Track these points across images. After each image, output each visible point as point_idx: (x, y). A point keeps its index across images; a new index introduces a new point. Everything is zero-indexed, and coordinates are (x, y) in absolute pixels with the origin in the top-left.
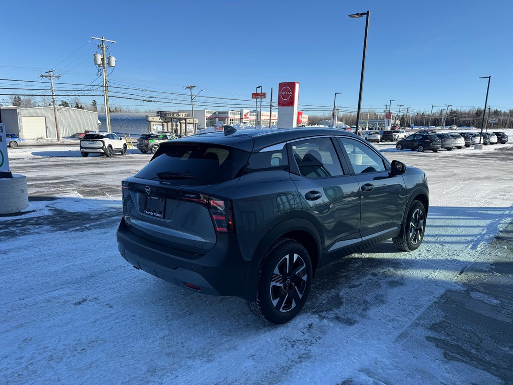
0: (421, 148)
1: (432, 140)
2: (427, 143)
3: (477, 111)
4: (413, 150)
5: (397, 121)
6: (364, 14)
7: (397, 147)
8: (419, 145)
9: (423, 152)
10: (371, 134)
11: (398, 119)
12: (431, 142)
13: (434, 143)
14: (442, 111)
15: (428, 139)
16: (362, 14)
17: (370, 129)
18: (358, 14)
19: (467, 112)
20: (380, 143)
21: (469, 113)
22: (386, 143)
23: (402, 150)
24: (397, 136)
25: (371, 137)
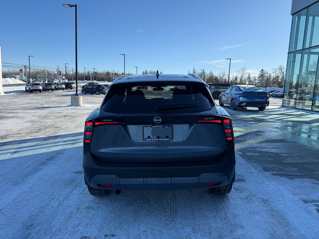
0: (97, 92)
1: (103, 88)
2: (100, 90)
3: (107, 73)
4: (92, 93)
5: (63, 77)
6: (73, 6)
7: (82, 92)
8: (96, 91)
9: (99, 95)
10: (59, 85)
11: (64, 76)
12: (103, 89)
13: (104, 90)
14: (88, 72)
15: (100, 87)
16: (72, 6)
17: (48, 81)
18: (69, 5)
19: (102, 73)
20: (65, 90)
21: (103, 74)
22: (69, 90)
23: (85, 94)
24: (73, 86)
25: (58, 86)
